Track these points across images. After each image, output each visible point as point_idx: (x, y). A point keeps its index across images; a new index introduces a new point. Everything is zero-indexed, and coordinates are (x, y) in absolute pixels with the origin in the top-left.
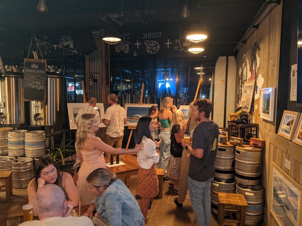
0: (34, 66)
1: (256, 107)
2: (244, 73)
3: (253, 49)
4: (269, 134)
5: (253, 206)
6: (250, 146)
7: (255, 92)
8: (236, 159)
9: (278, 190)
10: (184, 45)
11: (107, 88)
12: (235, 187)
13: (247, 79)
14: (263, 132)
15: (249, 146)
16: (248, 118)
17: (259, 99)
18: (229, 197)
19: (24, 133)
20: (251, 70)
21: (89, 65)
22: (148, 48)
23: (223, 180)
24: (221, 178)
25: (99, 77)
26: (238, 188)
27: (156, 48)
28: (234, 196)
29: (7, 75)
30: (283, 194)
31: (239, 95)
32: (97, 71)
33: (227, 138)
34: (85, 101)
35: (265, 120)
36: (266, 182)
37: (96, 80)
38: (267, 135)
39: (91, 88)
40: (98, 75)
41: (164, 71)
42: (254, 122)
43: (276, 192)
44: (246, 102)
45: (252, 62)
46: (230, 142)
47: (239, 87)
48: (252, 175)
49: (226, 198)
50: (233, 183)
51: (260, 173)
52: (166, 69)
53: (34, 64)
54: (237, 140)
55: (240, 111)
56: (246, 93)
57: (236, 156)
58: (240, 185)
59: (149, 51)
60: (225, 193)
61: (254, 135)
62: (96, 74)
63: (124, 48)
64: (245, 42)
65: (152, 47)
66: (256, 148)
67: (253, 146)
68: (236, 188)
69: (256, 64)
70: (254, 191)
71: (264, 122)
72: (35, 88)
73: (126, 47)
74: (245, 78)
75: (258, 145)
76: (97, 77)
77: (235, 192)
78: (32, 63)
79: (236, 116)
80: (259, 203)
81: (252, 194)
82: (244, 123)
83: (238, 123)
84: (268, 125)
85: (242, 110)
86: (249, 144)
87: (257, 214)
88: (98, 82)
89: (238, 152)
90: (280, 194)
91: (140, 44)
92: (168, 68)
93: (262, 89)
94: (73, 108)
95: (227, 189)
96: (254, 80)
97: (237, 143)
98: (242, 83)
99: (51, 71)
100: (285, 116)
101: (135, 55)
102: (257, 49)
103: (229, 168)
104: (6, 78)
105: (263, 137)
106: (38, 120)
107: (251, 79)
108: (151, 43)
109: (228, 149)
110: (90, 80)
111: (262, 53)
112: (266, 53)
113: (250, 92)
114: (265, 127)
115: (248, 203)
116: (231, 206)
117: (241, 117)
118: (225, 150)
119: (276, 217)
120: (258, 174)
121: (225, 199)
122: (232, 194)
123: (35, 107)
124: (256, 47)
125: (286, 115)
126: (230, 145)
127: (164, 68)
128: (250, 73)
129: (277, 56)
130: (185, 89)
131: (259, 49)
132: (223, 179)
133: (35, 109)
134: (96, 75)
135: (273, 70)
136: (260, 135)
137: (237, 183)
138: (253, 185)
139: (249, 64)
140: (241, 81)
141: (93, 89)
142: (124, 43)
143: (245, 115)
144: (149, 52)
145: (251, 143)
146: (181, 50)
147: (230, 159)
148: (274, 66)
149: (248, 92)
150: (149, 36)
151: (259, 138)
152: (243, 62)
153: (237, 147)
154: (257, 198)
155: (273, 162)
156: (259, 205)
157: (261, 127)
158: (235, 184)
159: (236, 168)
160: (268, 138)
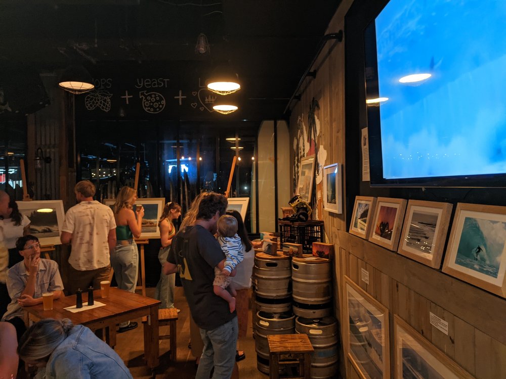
1: (319, 196)
2: (301, 145)
3: (310, 108)
4: (338, 234)
5: (322, 350)
6: (314, 256)
7: (317, 172)
8: (293, 278)
9: (357, 320)
10: (207, 100)
11: (70, 174)
12: (294, 322)
13: (304, 154)
14: (331, 233)
15: (312, 255)
16: (307, 212)
17: (321, 183)
18: (284, 341)
20: (310, 140)
21: (36, 131)
22: (145, 103)
23: (275, 315)
24: (272, 312)
25: (54, 153)
26: (299, 324)
27: (159, 105)
28: (292, 339)
30: (363, 326)
31: (295, 180)
33: (279, 247)
34: (27, 197)
35: (331, 214)
36: (339, 310)
37: (49, 158)
38: (336, 237)
39: (39, 175)
40: (53, 150)
41: (174, 144)
42: (317, 218)
43: (354, 323)
44: (305, 188)
45: (310, 128)
46: (284, 252)
47: (295, 167)
48: (318, 301)
49: (281, 343)
50: (291, 318)
51: (329, 297)
52: (178, 141)
54: (293, 247)
55: (296, 202)
56: (304, 175)
57: (293, 272)
58: (302, 320)
59: (147, 108)
60: (279, 335)
61: (319, 238)
62: (49, 148)
63: (101, 102)
64: (299, 98)
65: (153, 103)
66: (321, 257)
67: (317, 255)
68: (296, 324)
69: (315, 131)
70: (322, 327)
71: (330, 217)
73: (105, 101)
74: (302, 153)
75: (324, 253)
76: (50, 152)
77: (295, 333)
79: (290, 211)
80: (331, 344)
81: (320, 332)
82: (302, 220)
83: (293, 220)
84: (336, 220)
85: (299, 201)
86: (311, 253)
87: (329, 364)
88: (52, 162)
89: (296, 267)
90: (360, 327)
91: (131, 96)
92: (182, 139)
93: (325, 167)
95: (282, 329)
96: (314, 155)
97: (293, 252)
98: (298, 160)
100: (357, 204)
101: (122, 115)
102: (316, 108)
103: (283, 294)
105: (331, 240)
107: (309, 153)
108: (150, 95)
109: (280, 263)
110: (37, 160)
111: (323, 113)
112: (327, 112)
113: (309, 174)
114: (333, 225)
115: (315, 348)
116: (288, 355)
117: (298, 211)
118: (275, 265)
119: (357, 363)
120: (326, 298)
121: (278, 344)
122: (289, 336)
124: (314, 106)
125: (359, 204)
126: (283, 256)
128: (309, 144)
129: (341, 118)
131: (319, 108)
132: (275, 313)
134: (48, 150)
135: (337, 137)
136: (326, 237)
137: (297, 316)
138: (320, 317)
139: (306, 131)
140: (296, 158)
142: (102, 95)
143: (303, 208)
144: (149, 110)
145: (314, 251)
146: (202, 109)
147: (284, 279)
148: (338, 132)
149: (306, 174)
150: (147, 85)
151: (325, 242)
152: (298, 129)
153: (294, 258)
154: (327, 338)
155: (346, 276)
156: (332, 349)
157: (327, 225)
158: (295, 319)
159: (293, 292)
160: (338, 240)
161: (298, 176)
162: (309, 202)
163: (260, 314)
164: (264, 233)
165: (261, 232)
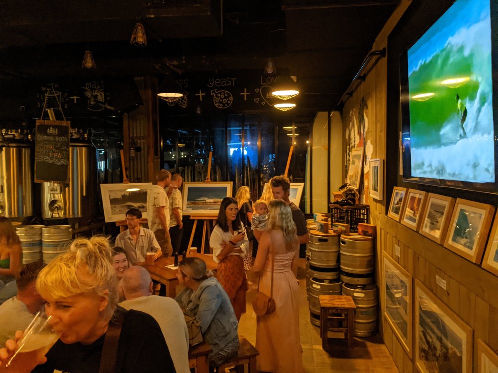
0: (51, 131)
1: (366, 183)
2: (352, 136)
3: (360, 106)
4: (380, 217)
5: (364, 310)
6: (359, 234)
7: (364, 163)
8: (341, 252)
9: (393, 288)
10: (268, 96)
11: (156, 161)
12: (341, 287)
14: (374, 216)
15: (357, 234)
16: (355, 197)
17: (368, 173)
18: (332, 300)
19: (41, 229)
20: (359, 133)
21: (129, 126)
22: (216, 100)
23: (326, 281)
24: (323, 278)
25: (144, 143)
26: (345, 288)
27: (227, 101)
28: (339, 299)
29: (6, 144)
30: (399, 293)
31: (346, 166)
32: (141, 134)
33: (330, 226)
34: (126, 180)
35: (375, 200)
37: (140, 147)
38: (378, 219)
39: (132, 162)
40: (143, 141)
41: (240, 132)
42: (364, 203)
43: (389, 290)
44: (354, 176)
45: (360, 122)
46: (334, 230)
47: (346, 155)
48: (361, 271)
49: (329, 301)
50: (339, 283)
51: (372, 268)
52: (243, 128)
53: (51, 128)
54: (341, 226)
55: (345, 189)
56: (354, 164)
57: (341, 248)
58: (347, 285)
59: (217, 104)
60: (328, 296)
61: (365, 220)
62: (140, 139)
64: (350, 94)
65: (222, 99)
66: (365, 236)
67: (362, 234)
68: (343, 289)
69: (364, 127)
70: (364, 291)
71: (374, 202)
72: (53, 163)
73: (183, 98)
74: (353, 144)
75: (368, 233)
76: (140, 143)
77: (341, 295)
78: (49, 127)
79: (340, 196)
80: (371, 306)
81: (362, 295)
82: (349, 204)
83: (342, 204)
84: (379, 205)
85: (347, 188)
86: (357, 232)
87: (369, 321)
88: (142, 151)
89: (344, 242)
90: (396, 293)
91: (204, 94)
92: (246, 126)
93: (371, 160)
94: (109, 191)
95: (331, 292)
96: (362, 148)
97: (341, 231)
98: (349, 149)
99: (73, 137)
101: (199, 112)
102: (365, 107)
103: (333, 264)
104: (4, 149)
105: (375, 222)
106: (54, 210)
107: (359, 145)
108: (220, 93)
109: (330, 240)
110: (132, 149)
111: (370, 112)
112: (373, 113)
113: (358, 163)
114: (376, 209)
116: (335, 310)
117: (346, 197)
118: (326, 240)
119: (393, 322)
120: (369, 269)
121: (327, 302)
122: (336, 297)
123: (50, 191)
124: (363, 105)
125: (397, 193)
126: (333, 234)
127: (239, 126)
128: (358, 137)
130: (271, 155)
131: (367, 108)
132: (326, 279)
133: (50, 194)
134: (139, 141)
135: (381, 136)
136: (371, 220)
137: (343, 282)
138: (363, 284)
139: (357, 124)
140: (348, 147)
141: (136, 162)
143: (351, 194)
144: (218, 106)
145: (360, 230)
146: (263, 104)
147: (334, 252)
148: (381, 132)
149: (356, 163)
150: (217, 84)
151: (370, 224)
152: (350, 121)
153: (342, 235)
154: (368, 300)
155: (384, 251)
156: (371, 309)
157: (372, 208)
158: (342, 284)
159: (341, 263)
160: (379, 222)
161: (349, 164)
162: (356, 189)
163: (313, 279)
164: (317, 214)
165: (315, 213)
